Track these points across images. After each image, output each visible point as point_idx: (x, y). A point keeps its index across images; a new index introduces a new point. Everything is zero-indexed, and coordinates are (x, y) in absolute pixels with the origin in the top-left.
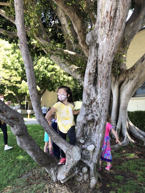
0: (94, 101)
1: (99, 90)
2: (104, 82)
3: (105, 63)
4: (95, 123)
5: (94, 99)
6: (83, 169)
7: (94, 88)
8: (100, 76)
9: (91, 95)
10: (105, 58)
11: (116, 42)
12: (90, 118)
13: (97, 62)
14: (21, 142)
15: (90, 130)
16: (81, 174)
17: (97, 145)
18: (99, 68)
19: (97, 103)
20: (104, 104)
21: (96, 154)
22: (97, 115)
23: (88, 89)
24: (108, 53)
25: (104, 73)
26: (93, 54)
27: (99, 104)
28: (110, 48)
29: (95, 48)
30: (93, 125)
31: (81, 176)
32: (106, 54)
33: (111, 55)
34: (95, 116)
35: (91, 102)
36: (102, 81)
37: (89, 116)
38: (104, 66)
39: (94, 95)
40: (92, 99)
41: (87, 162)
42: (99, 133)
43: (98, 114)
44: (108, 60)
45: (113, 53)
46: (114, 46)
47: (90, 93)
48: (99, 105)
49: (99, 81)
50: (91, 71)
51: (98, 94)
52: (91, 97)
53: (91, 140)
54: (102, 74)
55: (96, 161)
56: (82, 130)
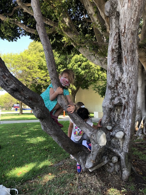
0: (119, 81)
1: (124, 68)
2: (129, 58)
3: (128, 34)
4: (123, 108)
5: (120, 80)
6: (113, 158)
7: (119, 67)
8: (124, 51)
9: (116, 75)
10: (128, 28)
11: (139, 5)
12: (116, 101)
13: (119, 35)
14: (45, 127)
15: (118, 116)
16: (111, 164)
17: (127, 133)
18: (123, 41)
19: (123, 83)
20: (132, 84)
21: (127, 143)
22: (124, 98)
23: (112, 69)
24: (131, 21)
25: (129, 46)
26: (114, 26)
27: (126, 84)
28: (133, 14)
29: (115, 18)
30: (121, 110)
31: (111, 167)
32: (129, 22)
33: (134, 22)
34: (122, 99)
35: (117, 83)
36: (127, 57)
37: (115, 99)
38: (127, 38)
39: (120, 75)
40: (117, 79)
41: (117, 151)
42: (128, 118)
43: (126, 96)
44: (132, 30)
45: (136, 19)
46: (137, 10)
47: (114, 72)
48: (126, 86)
49: (123, 58)
50: (114, 47)
51: (124, 73)
52: (116, 77)
53: (119, 127)
54: (126, 48)
55: (127, 150)
56: (108, 115)
